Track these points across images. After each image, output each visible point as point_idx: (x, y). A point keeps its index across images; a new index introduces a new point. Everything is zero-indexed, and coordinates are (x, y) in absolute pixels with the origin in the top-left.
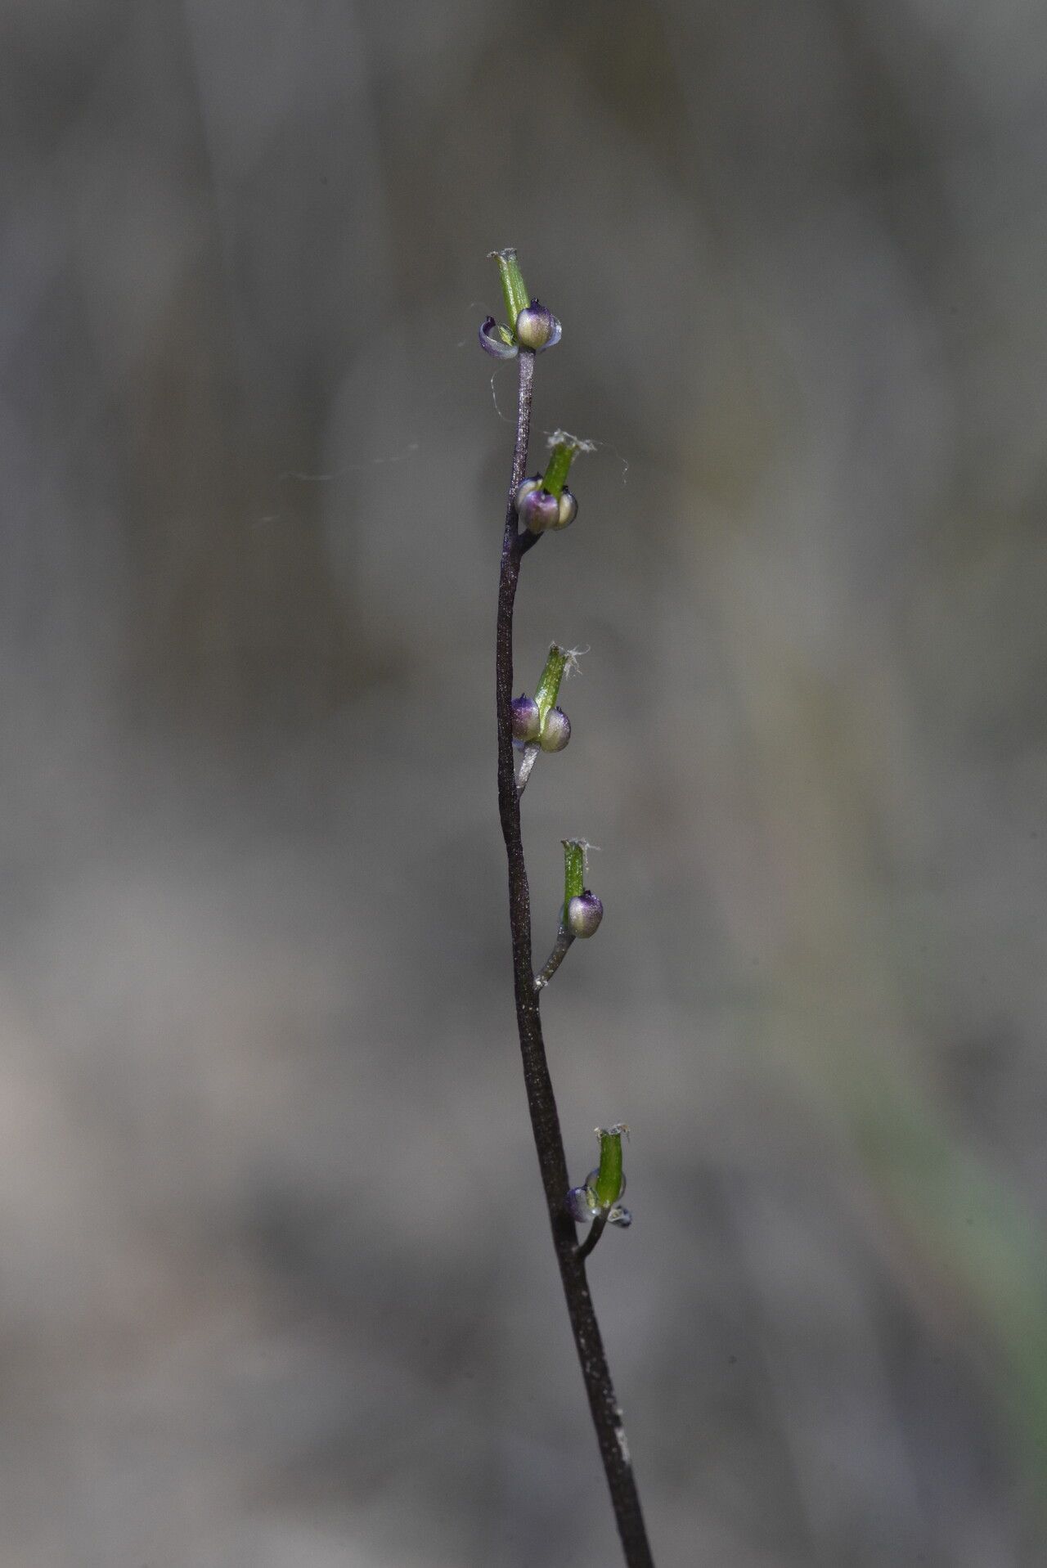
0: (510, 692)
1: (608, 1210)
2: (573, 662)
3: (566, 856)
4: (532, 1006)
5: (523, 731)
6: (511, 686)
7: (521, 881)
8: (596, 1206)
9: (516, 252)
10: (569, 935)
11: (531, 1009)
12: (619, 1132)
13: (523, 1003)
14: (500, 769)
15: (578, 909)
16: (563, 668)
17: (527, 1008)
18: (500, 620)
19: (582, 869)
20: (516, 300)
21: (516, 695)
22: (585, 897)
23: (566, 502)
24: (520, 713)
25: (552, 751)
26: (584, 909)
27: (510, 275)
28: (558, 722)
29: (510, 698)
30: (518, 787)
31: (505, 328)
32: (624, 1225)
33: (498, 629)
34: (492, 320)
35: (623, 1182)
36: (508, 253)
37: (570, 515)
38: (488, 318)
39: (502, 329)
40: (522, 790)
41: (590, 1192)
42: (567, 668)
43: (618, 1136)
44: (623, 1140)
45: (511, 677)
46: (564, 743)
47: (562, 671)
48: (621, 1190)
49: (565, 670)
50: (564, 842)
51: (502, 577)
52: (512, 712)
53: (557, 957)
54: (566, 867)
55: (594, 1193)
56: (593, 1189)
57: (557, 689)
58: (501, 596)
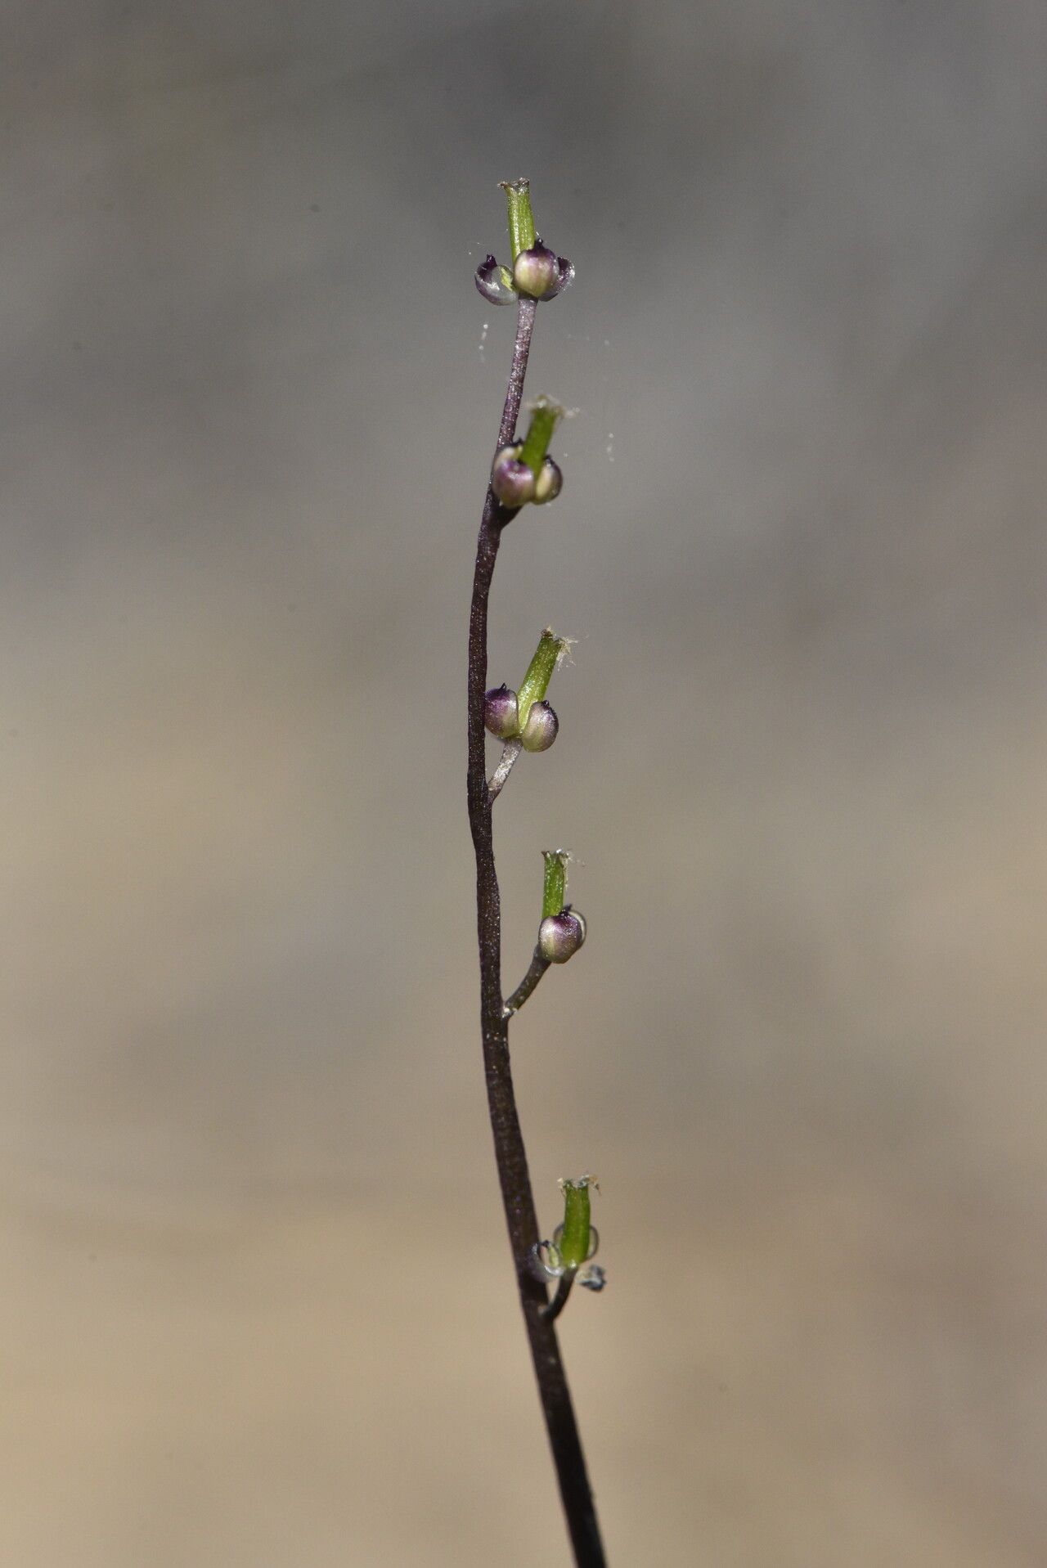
0: (484, 683)
1: (575, 1270)
2: (567, 651)
3: (546, 870)
4: (497, 1036)
5: (497, 729)
6: (484, 674)
7: (490, 895)
8: (559, 1265)
9: (528, 184)
10: (542, 961)
11: (496, 1038)
12: (585, 1184)
13: (489, 1032)
14: (470, 768)
15: (551, 930)
16: (555, 657)
17: (492, 1037)
18: (474, 602)
19: (563, 885)
20: (520, 239)
21: (492, 684)
22: (561, 919)
23: (547, 474)
24: (495, 707)
25: (534, 750)
26: (556, 933)
27: (519, 210)
28: (541, 719)
29: (484, 689)
30: (491, 789)
31: (506, 269)
32: (597, 1288)
33: (472, 611)
34: (493, 259)
35: (592, 1240)
36: (520, 184)
37: (550, 490)
38: (488, 257)
39: (503, 270)
40: (497, 793)
41: (553, 1250)
42: (560, 657)
43: (585, 1189)
44: (592, 1193)
45: (484, 665)
46: (547, 742)
47: (553, 661)
48: (591, 1248)
49: (558, 659)
50: (544, 854)
51: (479, 552)
52: (485, 704)
53: (530, 982)
54: (546, 882)
55: (557, 1250)
56: (558, 1247)
57: (547, 681)
58: (477, 574)
